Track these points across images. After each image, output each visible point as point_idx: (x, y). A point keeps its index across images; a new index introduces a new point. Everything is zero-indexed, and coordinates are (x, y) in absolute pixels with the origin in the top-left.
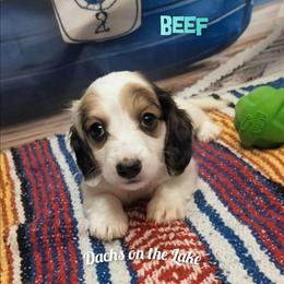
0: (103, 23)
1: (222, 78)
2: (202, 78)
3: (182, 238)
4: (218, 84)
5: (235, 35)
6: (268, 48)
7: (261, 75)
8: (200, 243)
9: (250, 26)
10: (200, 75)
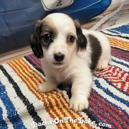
0: (60, 2)
1: (102, 24)
2: (95, 24)
4: (101, 27)
5: (107, 7)
6: (117, 13)
7: (115, 24)
9: (112, 3)
10: (94, 23)
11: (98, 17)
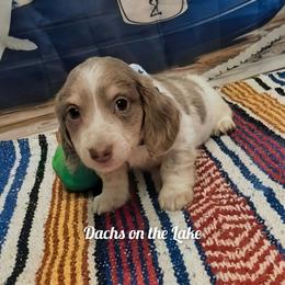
0: (156, 7)
1: (263, 49)
2: (244, 50)
3: (233, 204)
4: (258, 56)
8: (248, 207)
10: (243, 47)
11: (255, 33)
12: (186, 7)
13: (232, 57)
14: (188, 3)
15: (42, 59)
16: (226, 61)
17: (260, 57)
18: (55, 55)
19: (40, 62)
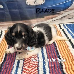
0: (36, 1)
1: (63, 17)
10: (58, 15)
11: (62, 12)
12: (44, 2)
13: (54, 18)
14: (45, 1)
15: (4, 11)
16: (52, 18)
17: (62, 19)
18: (8, 10)
19: (3, 11)
